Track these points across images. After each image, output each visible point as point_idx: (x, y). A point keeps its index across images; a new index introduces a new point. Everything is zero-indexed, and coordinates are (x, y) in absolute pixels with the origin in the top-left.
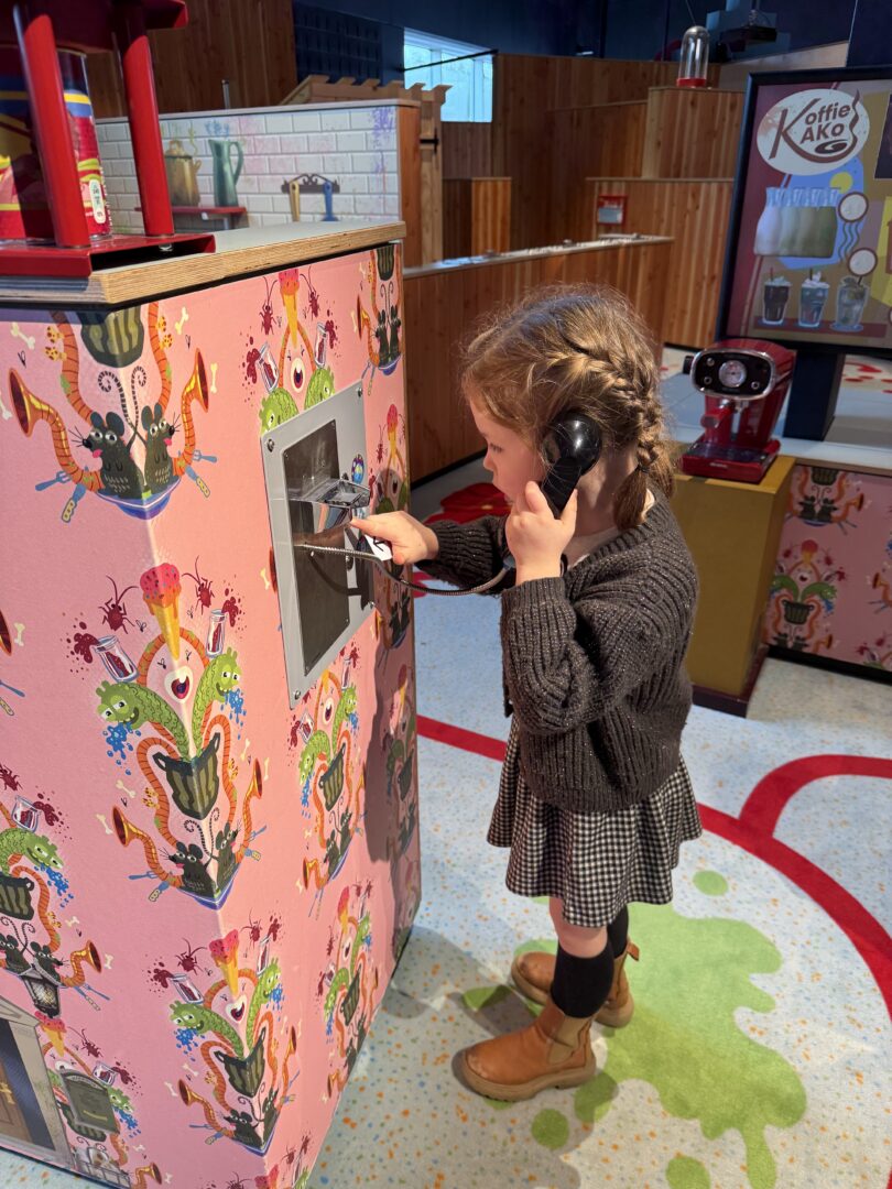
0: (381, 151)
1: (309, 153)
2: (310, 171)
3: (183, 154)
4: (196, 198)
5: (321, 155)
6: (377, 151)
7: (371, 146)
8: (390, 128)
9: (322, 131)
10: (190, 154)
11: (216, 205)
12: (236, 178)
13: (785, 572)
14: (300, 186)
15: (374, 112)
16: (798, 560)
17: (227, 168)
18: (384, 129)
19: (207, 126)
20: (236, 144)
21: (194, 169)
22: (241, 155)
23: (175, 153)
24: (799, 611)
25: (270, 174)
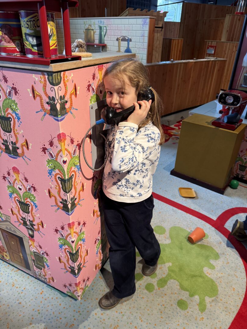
0: (144, 31)
1: (125, 30)
2: (124, 35)
3: (91, 29)
4: (94, 41)
5: (127, 31)
6: (143, 31)
7: (141, 29)
8: (147, 24)
9: (128, 24)
10: (94, 29)
11: (99, 43)
12: (105, 36)
13: (241, 157)
14: (121, 39)
15: (143, 20)
16: (245, 153)
17: (102, 33)
18: (145, 24)
19: (99, 21)
20: (106, 27)
21: (94, 33)
22: (106, 30)
23: (90, 28)
24: (243, 168)
25: (114, 35)
